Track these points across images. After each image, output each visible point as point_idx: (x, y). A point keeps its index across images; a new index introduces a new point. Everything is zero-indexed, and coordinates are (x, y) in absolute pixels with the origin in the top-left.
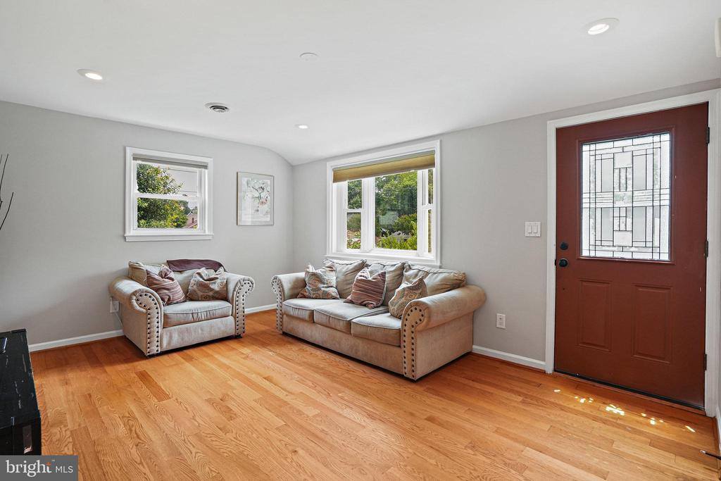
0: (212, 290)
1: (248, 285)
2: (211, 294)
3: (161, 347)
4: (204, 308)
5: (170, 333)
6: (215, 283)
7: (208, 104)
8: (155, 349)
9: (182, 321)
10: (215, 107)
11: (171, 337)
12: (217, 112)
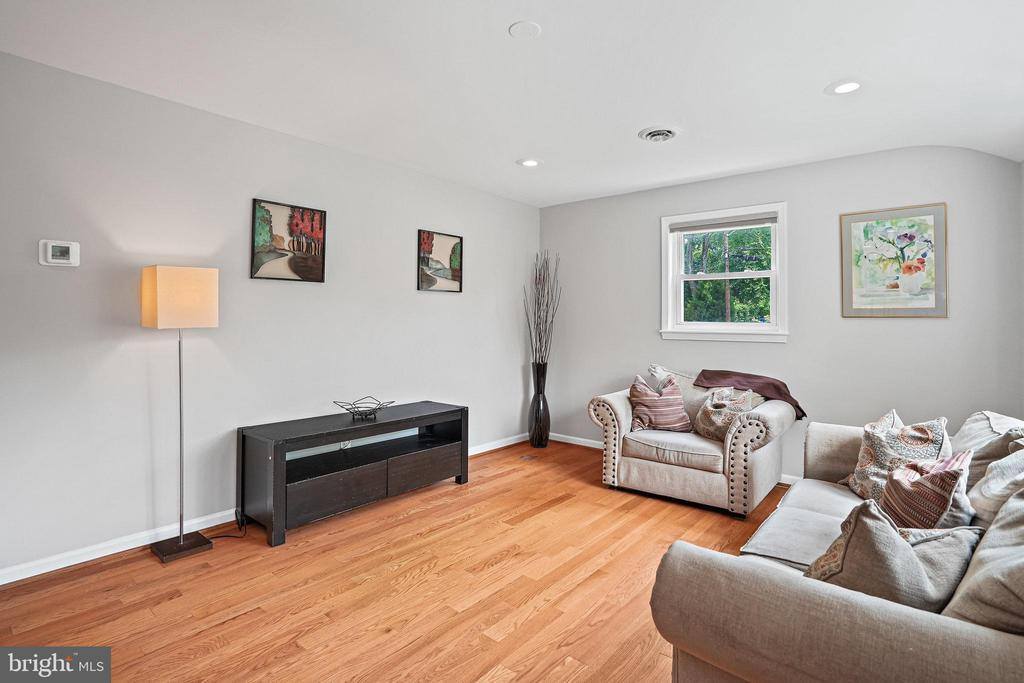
0: (712, 423)
1: (757, 429)
2: (712, 429)
3: (618, 480)
4: (677, 445)
5: (629, 466)
6: (720, 413)
7: (640, 135)
8: (609, 479)
9: (643, 454)
10: (653, 134)
11: (629, 471)
12: (660, 142)
